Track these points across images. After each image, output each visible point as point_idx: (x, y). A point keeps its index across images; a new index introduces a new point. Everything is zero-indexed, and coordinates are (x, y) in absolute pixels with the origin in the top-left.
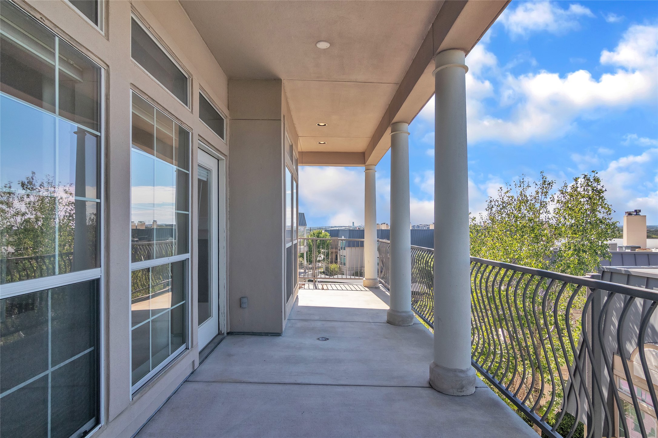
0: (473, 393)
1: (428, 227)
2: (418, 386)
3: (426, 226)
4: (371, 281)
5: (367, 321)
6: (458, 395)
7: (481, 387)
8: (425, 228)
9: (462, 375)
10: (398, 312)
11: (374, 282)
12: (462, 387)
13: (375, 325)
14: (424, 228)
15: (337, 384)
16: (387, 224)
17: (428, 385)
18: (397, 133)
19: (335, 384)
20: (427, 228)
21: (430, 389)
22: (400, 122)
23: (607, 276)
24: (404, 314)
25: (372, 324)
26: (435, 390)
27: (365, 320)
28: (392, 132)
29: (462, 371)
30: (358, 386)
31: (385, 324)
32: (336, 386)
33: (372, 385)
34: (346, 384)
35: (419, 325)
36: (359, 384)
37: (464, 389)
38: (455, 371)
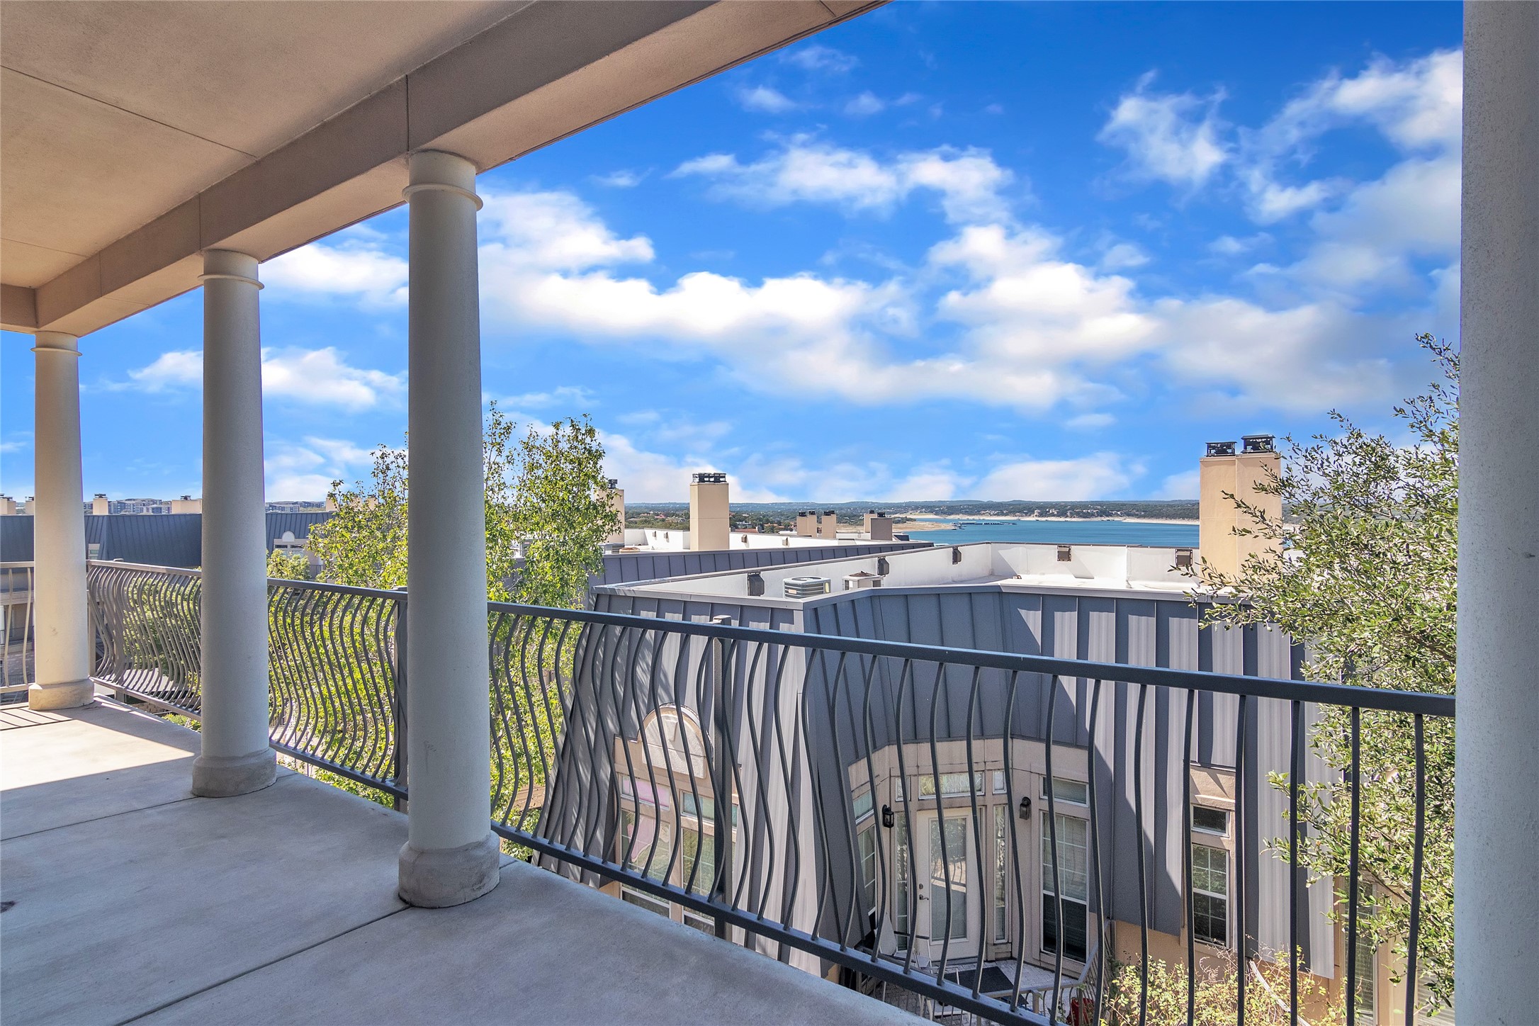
0: (498, 881)
1: (155, 506)
2: (381, 916)
3: (149, 504)
4: (69, 688)
5: (124, 810)
6: (475, 897)
7: (505, 866)
8: (145, 508)
9: (480, 853)
10: (234, 759)
11: (75, 692)
12: (482, 878)
13: (160, 813)
14: (142, 510)
15: (149, 1009)
16: (8, 499)
17: (400, 906)
18: (226, 279)
19: (137, 1014)
20: (153, 509)
21: (409, 911)
22: (238, 252)
23: (604, 602)
24: (253, 761)
25: (149, 811)
26: (422, 907)
27: (113, 808)
28: (206, 273)
29: (480, 845)
30: (220, 984)
31: (190, 803)
32: (150, 1016)
33: (259, 965)
34: (177, 997)
35: (293, 778)
36: (222, 979)
37: (486, 880)
38: (465, 849)
